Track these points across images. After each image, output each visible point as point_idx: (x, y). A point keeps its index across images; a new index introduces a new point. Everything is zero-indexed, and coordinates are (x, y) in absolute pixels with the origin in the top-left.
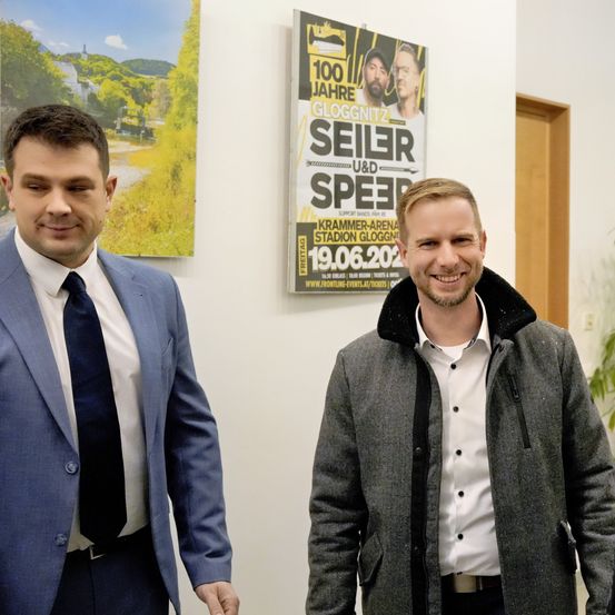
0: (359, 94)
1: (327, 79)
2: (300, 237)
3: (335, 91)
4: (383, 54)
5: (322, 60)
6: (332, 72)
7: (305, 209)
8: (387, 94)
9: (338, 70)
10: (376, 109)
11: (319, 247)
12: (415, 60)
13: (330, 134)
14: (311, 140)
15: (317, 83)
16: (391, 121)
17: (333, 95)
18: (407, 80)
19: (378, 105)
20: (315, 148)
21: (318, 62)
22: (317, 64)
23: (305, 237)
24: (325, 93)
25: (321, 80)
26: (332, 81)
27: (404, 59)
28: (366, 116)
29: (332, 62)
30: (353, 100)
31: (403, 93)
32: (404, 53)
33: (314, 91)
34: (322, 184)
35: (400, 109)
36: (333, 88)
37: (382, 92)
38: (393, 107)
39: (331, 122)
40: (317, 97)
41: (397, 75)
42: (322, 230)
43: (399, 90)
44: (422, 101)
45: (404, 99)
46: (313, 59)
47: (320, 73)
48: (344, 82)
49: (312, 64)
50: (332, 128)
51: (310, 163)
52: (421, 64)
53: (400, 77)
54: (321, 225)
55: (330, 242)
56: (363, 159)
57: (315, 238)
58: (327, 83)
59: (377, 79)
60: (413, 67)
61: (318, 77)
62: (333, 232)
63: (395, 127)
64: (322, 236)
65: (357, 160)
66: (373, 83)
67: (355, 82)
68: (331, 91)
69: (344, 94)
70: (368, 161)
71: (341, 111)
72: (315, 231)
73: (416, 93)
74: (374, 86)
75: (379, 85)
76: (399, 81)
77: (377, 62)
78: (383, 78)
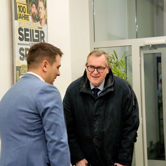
0: (30, 18)
1: (22, 12)
2: (17, 72)
3: (24, 17)
4: (35, 2)
5: (20, 5)
6: (23, 9)
7: (18, 61)
8: (37, 18)
9: (24, 8)
10: (35, 23)
11: (22, 75)
12: (44, 4)
13: (23, 33)
14: (18, 35)
15: (19, 14)
16: (39, 28)
17: (24, 18)
18: (42, 12)
19: (35, 22)
20: (20, 38)
21: (19, 5)
22: (19, 6)
23: (18, 72)
24: (21, 18)
25: (20, 13)
26: (23, 13)
27: (41, 4)
28: (32, 26)
29: (23, 6)
30: (28, 20)
31: (41, 17)
32: (41, 2)
33: (18, 17)
34: (22, 51)
35: (41, 23)
36: (23, 16)
37: (36, 17)
38: (39, 22)
39: (23, 28)
40: (19, 19)
41: (40, 10)
42: (23, 69)
43: (40, 16)
44: (46, 20)
45: (42, 19)
46: (18, 5)
47: (20, 9)
48: (26, 14)
49: (17, 7)
50: (24, 31)
51: (19, 44)
52: (45, 6)
53: (40, 11)
54: (22, 67)
55: (25, 73)
56: (32, 42)
57: (21, 72)
58: (22, 14)
59: (34, 12)
60: (43, 8)
61: (19, 12)
62: (25, 69)
63: (40, 30)
64: (22, 71)
65: (31, 42)
66: (33, 14)
67: (29, 13)
68: (23, 17)
69: (26, 18)
70: (33, 43)
71: (26, 24)
72: (21, 69)
73: (45, 17)
74: (34, 15)
75: (35, 14)
76: (40, 12)
77: (34, 5)
78: (36, 11)
